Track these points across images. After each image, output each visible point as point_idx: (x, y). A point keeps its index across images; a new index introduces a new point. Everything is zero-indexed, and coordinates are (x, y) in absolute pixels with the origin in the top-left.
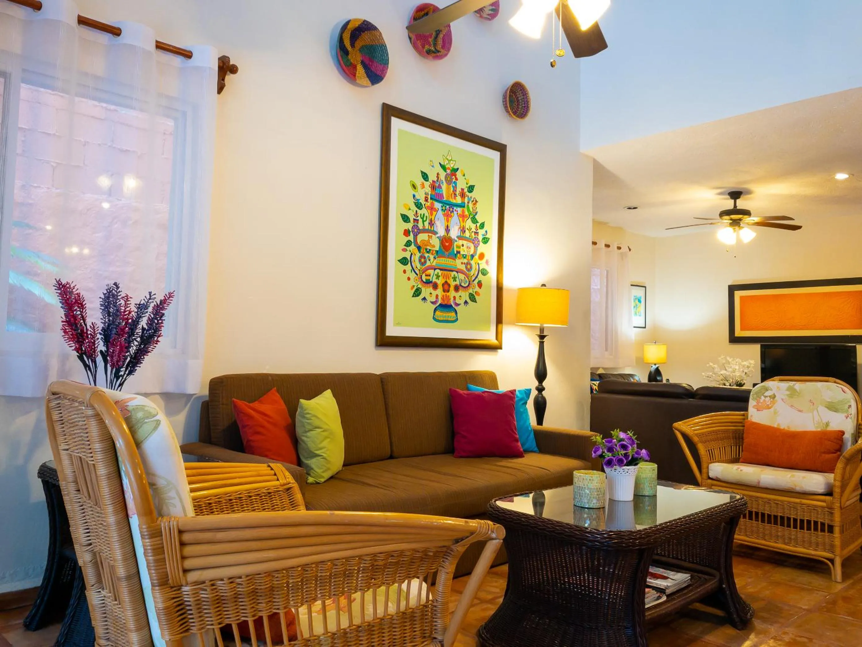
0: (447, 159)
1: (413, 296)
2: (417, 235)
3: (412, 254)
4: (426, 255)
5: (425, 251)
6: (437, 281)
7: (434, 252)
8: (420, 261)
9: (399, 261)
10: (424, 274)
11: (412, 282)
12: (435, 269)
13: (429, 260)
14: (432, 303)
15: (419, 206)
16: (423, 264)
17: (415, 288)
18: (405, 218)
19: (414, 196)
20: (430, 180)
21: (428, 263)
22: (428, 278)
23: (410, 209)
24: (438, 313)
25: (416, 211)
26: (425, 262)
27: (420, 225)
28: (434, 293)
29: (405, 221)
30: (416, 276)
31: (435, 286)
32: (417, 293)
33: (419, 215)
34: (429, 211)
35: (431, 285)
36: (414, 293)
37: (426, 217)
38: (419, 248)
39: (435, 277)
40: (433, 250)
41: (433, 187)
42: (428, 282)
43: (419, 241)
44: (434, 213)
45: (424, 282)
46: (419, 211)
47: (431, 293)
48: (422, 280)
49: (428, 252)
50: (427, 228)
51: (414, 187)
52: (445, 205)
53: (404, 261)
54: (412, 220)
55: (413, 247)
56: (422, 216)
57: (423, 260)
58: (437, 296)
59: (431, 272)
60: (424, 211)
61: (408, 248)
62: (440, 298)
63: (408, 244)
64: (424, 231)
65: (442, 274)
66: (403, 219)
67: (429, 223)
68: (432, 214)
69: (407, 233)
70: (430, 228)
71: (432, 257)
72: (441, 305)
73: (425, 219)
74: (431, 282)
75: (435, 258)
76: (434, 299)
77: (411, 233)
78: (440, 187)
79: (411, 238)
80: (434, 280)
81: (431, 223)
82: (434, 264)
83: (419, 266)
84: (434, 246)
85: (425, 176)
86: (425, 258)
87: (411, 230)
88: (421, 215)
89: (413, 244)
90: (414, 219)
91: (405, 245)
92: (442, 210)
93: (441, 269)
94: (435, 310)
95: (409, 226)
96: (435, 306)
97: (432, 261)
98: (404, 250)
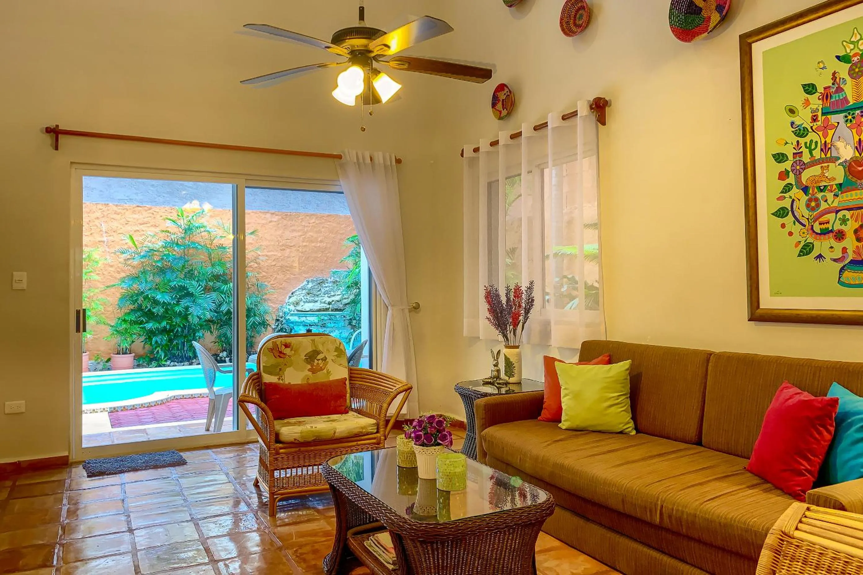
0: (852, 43)
1: (799, 255)
2: (800, 173)
3: (793, 201)
4: (819, 195)
5: (816, 190)
6: (843, 227)
7: (835, 187)
8: (808, 206)
9: (773, 214)
10: (817, 223)
11: (796, 237)
12: (837, 212)
13: (826, 201)
14: (835, 260)
15: (801, 132)
16: (813, 209)
17: (802, 244)
18: (780, 158)
19: (792, 124)
20: (820, 89)
21: (824, 206)
22: (823, 226)
23: (787, 143)
24: (846, 274)
25: (798, 142)
26: (818, 206)
27: (806, 158)
28: (838, 246)
29: (779, 162)
30: (803, 227)
31: (840, 236)
32: (806, 250)
33: (803, 145)
34: (820, 133)
35: (831, 235)
36: (801, 251)
37: (816, 142)
38: (805, 190)
39: (838, 222)
40: (832, 186)
41: (826, 96)
42: (825, 233)
43: (804, 180)
44: (831, 133)
45: (817, 234)
46: (802, 141)
47: (832, 247)
48: (814, 232)
49: (821, 191)
50: (818, 157)
51: (792, 111)
52: (852, 113)
53: (781, 213)
54: (790, 157)
55: (795, 192)
56: (808, 145)
57: (813, 204)
58: (844, 250)
59: (831, 217)
60: (812, 136)
61: (787, 195)
62: (850, 252)
63: (787, 188)
64: (814, 163)
65: (851, 217)
66: (775, 160)
67: (822, 150)
68: (825, 135)
69: (783, 175)
70: (823, 156)
71: (830, 196)
72: (853, 262)
73: (813, 147)
74: (831, 231)
75: (836, 196)
76: (838, 254)
77: (791, 173)
78: (840, 90)
79: (791, 179)
80: (837, 227)
81: (825, 148)
82: (835, 204)
83: (806, 213)
84: (834, 179)
85: (809, 89)
86: (816, 200)
87: (790, 170)
88: (806, 143)
89: (794, 186)
90: (794, 154)
91: (782, 192)
92: (847, 121)
93: (849, 209)
94: (842, 270)
95: (787, 165)
96: (841, 265)
97: (830, 201)
98: (780, 199)
